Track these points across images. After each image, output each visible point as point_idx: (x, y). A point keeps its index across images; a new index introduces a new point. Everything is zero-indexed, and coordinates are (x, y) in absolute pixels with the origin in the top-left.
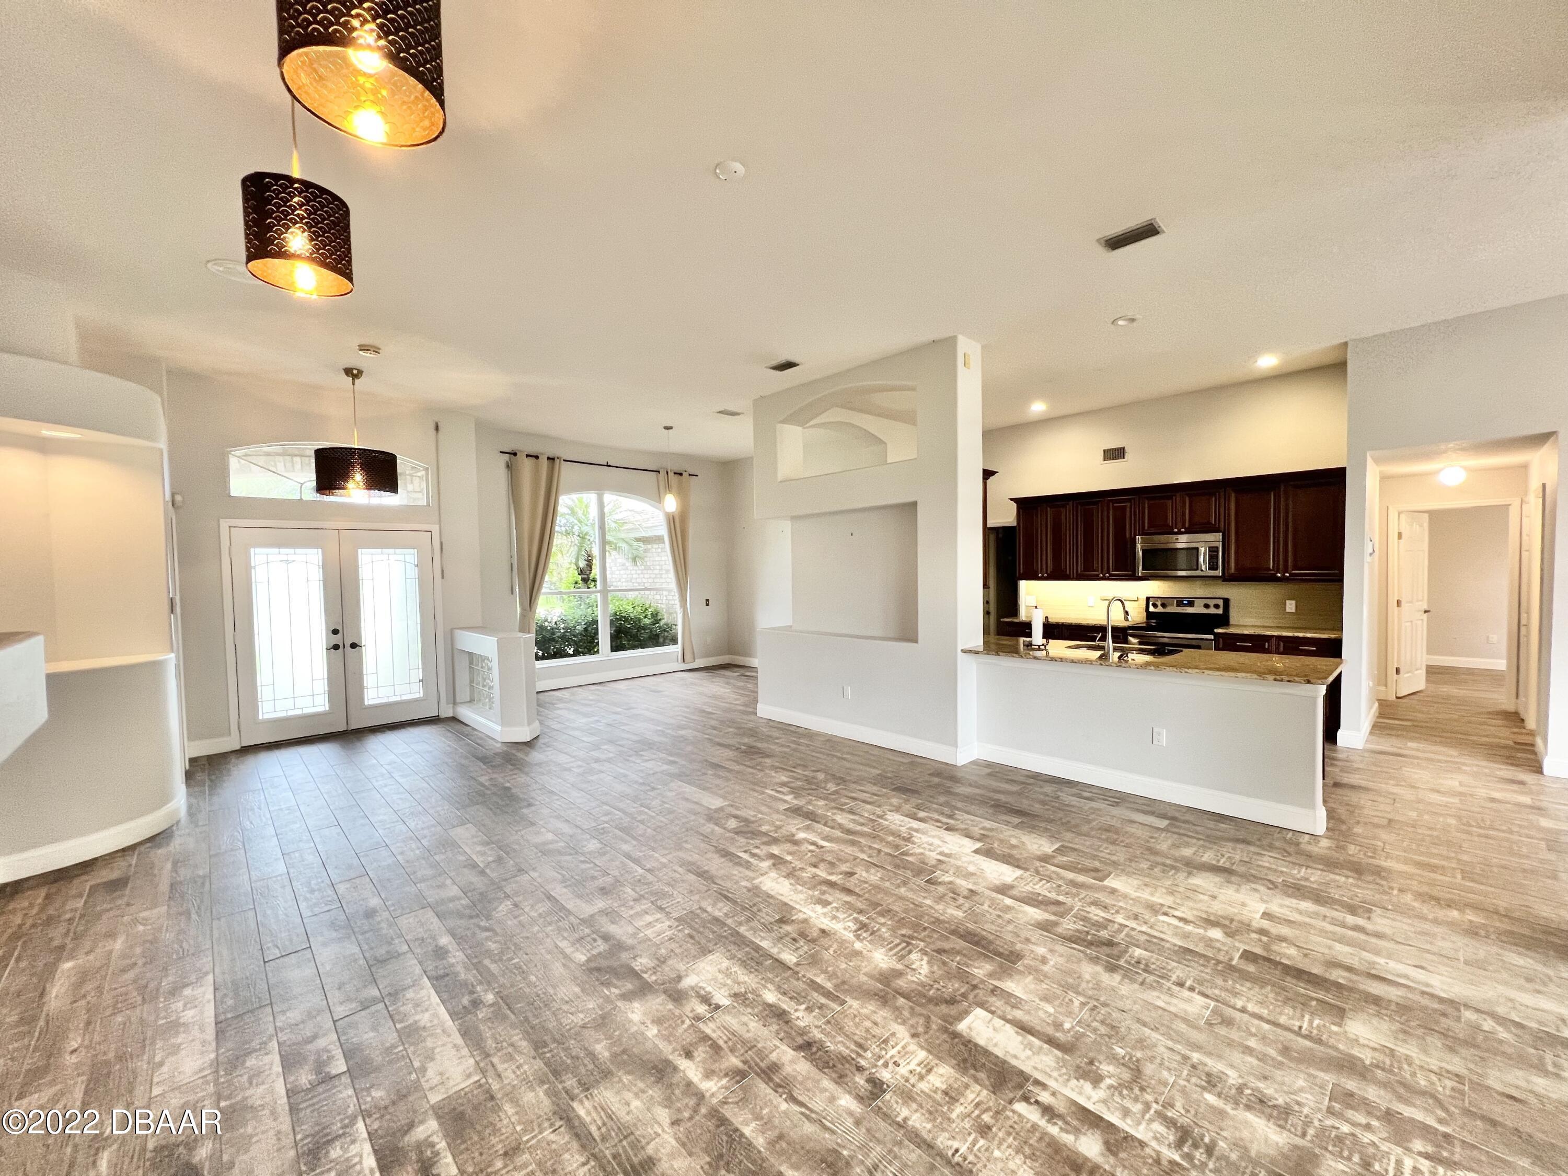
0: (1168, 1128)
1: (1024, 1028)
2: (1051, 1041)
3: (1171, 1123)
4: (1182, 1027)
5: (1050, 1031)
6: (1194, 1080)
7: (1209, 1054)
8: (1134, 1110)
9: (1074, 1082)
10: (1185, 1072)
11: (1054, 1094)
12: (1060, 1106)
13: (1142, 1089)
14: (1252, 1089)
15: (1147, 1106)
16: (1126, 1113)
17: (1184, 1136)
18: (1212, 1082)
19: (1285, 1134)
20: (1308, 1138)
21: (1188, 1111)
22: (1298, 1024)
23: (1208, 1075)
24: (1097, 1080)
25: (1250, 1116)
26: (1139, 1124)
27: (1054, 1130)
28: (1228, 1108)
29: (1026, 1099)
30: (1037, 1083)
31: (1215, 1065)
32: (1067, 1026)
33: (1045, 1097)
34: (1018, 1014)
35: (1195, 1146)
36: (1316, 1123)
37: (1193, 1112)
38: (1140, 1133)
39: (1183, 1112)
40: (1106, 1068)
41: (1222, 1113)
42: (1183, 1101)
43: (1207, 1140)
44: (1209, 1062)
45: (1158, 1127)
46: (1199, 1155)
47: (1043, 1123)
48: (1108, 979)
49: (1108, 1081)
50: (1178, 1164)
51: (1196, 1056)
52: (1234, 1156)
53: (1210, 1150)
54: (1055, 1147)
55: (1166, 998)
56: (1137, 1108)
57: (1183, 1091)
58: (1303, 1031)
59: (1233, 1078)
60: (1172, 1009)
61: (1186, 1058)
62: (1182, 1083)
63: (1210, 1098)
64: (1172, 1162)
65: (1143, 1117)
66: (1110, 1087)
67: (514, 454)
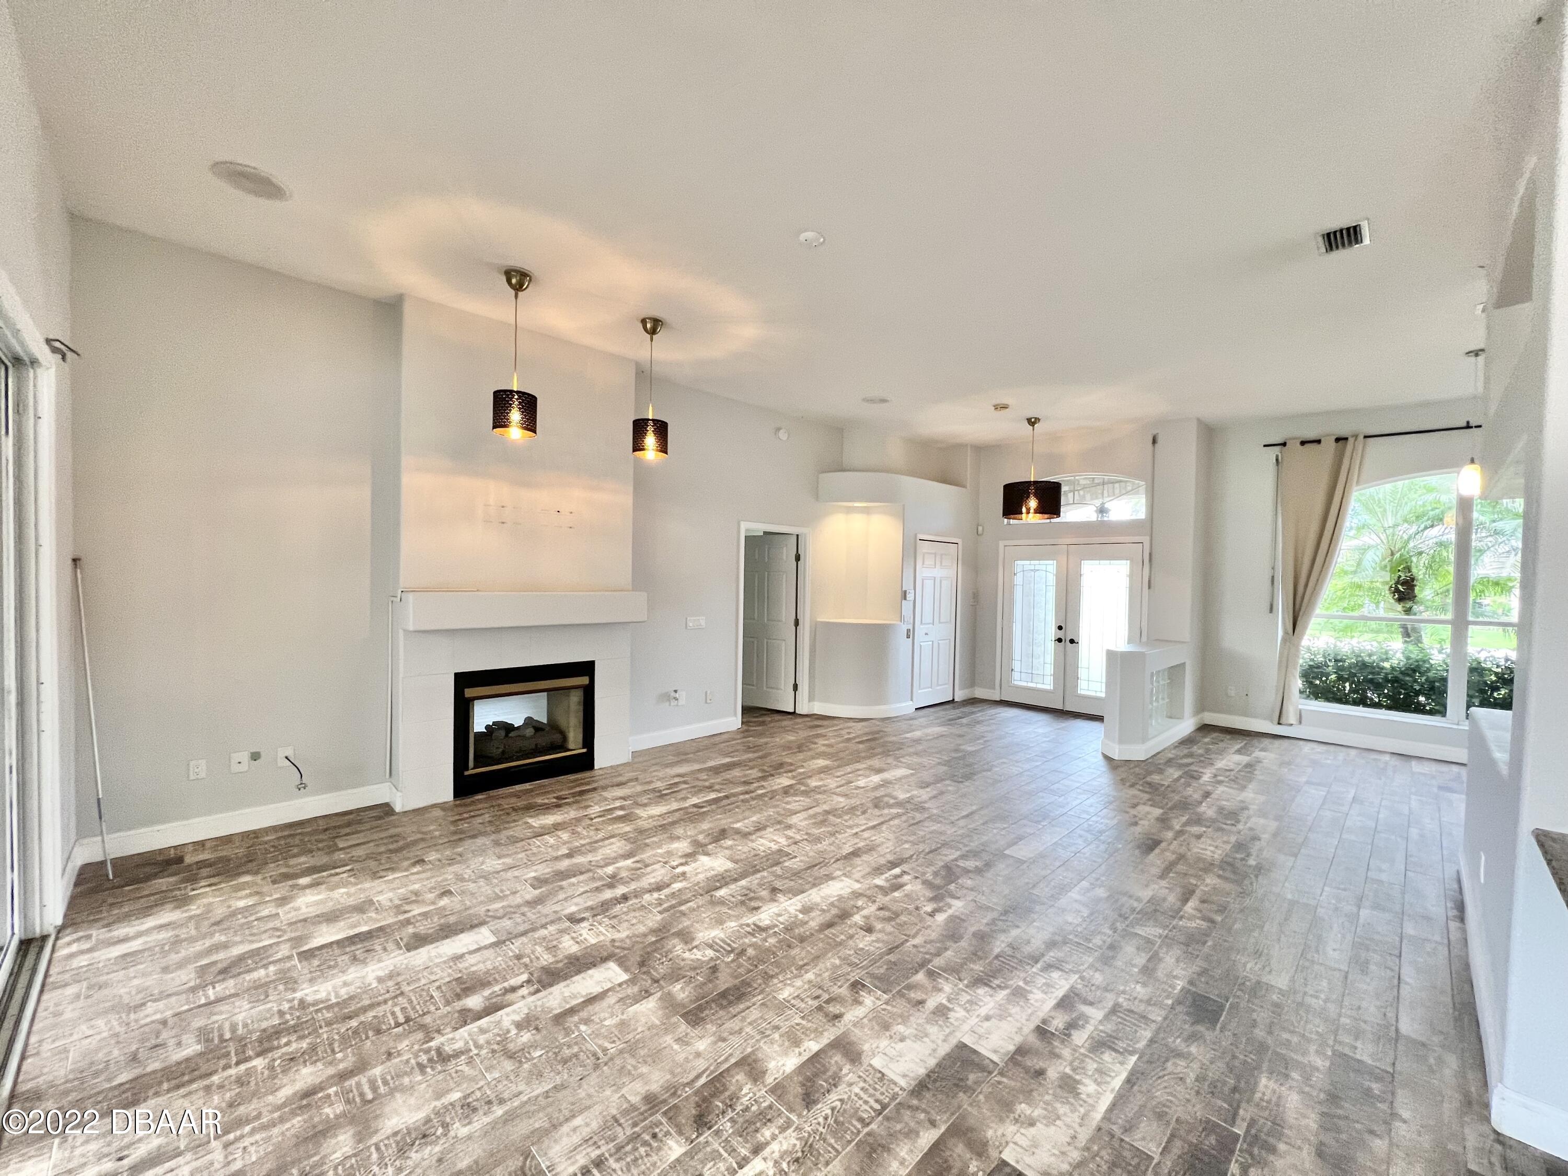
0: (454, 1050)
1: (592, 1000)
2: (572, 1011)
3: (457, 1054)
4: (539, 1122)
5: (584, 1014)
6: (478, 1094)
7: (494, 1125)
8: (481, 1037)
9: (526, 1011)
10: (489, 1092)
11: (523, 997)
12: (510, 997)
13: (494, 1051)
14: (438, 1138)
15: (477, 1046)
16: (482, 1031)
17: (443, 1058)
18: (468, 1108)
19: (389, 1132)
20: (373, 1149)
21: (457, 1072)
23: (475, 1110)
24: (519, 1026)
25: (421, 1115)
26: (469, 1035)
27: (497, 988)
28: (438, 1104)
29: (529, 981)
30: (538, 991)
31: (480, 1121)
32: (583, 1028)
33: (524, 991)
34: (612, 999)
35: (430, 1060)
37: (454, 1075)
38: (463, 1032)
39: (459, 1068)
40: (526, 1037)
41: (439, 1095)
42: (466, 1074)
43: (429, 1070)
44: (486, 1120)
45: (459, 1045)
46: (424, 1058)
47: (506, 985)
48: (634, 1092)
49: (514, 1032)
50: (427, 1042)
51: (499, 1111)
52: (406, 1080)
53: (421, 1067)
54: (488, 984)
55: (586, 1132)
56: (482, 1040)
57: (473, 1079)
59: (460, 1130)
60: (565, 1129)
61: (501, 1101)
62: (482, 1083)
63: (456, 1096)
64: (432, 1039)
65: (472, 1039)
66: (508, 1031)
67: (1284, 444)
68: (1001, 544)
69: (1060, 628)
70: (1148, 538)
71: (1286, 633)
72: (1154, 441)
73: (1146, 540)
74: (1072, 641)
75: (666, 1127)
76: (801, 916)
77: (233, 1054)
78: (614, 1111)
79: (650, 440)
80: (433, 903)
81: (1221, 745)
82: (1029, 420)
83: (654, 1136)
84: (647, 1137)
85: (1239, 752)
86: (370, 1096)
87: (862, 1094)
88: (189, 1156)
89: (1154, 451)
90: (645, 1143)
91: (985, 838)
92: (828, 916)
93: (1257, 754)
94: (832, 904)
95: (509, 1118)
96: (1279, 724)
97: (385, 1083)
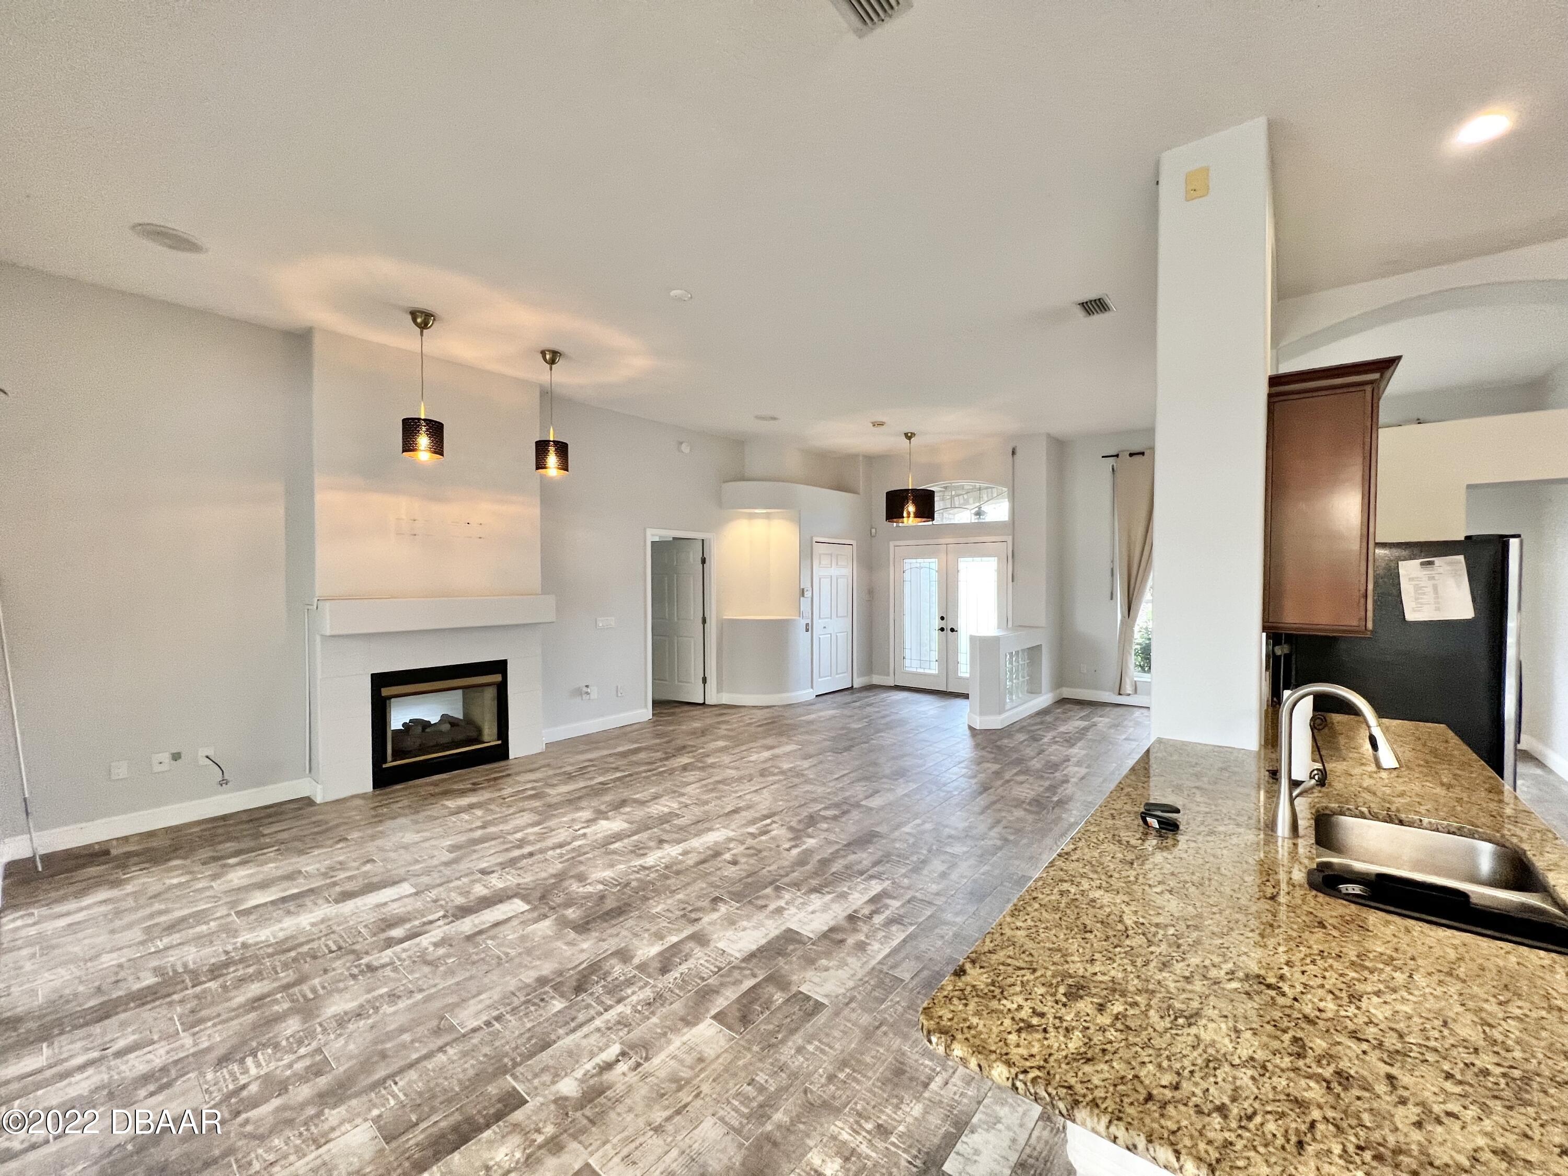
0: (381, 964)
1: (497, 924)
2: (480, 932)
3: (383, 966)
4: (450, 1000)
5: (491, 933)
6: (402, 988)
7: (415, 1005)
9: (442, 935)
10: (410, 986)
11: (440, 927)
12: (427, 927)
13: (414, 962)
14: (370, 1015)
15: (400, 959)
16: (404, 950)
17: (371, 968)
18: (393, 997)
19: (329, 1015)
20: (317, 1026)
21: (383, 976)
22: (401, 1084)
23: (399, 997)
24: (436, 945)
25: (354, 1004)
26: (394, 953)
27: (417, 923)
28: (369, 996)
29: (444, 916)
30: (453, 922)
31: (402, 1004)
32: (489, 942)
33: (440, 923)
34: (515, 922)
35: (362, 972)
36: (320, 1036)
37: (381, 978)
38: (389, 952)
39: (385, 974)
40: (441, 951)
41: (369, 991)
42: (391, 977)
43: (360, 977)
44: (410, 1002)
45: (387, 960)
46: (355, 971)
47: (425, 920)
48: (529, 977)
49: (431, 949)
50: (358, 961)
51: (419, 997)
52: (341, 985)
53: (354, 977)
54: (409, 920)
55: (488, 1002)
56: (404, 955)
57: (399, 980)
58: (390, 1082)
59: (387, 1009)
60: (472, 1002)
61: (421, 990)
62: (404, 982)
63: (384, 990)
64: (362, 958)
65: (396, 956)
66: (427, 949)
67: (1117, 456)
68: (892, 544)
69: (942, 618)
70: (1011, 537)
71: (1123, 617)
72: (1014, 453)
73: (1009, 539)
74: (952, 630)
75: (552, 994)
76: (680, 857)
77: (188, 981)
78: (512, 989)
79: (552, 459)
80: (358, 869)
81: (1070, 714)
82: (906, 435)
83: (542, 1000)
84: (537, 1001)
85: (1082, 718)
86: (311, 996)
87: (706, 964)
88: (163, 1043)
89: (1013, 461)
90: (534, 1004)
91: (848, 794)
92: (702, 857)
93: (1096, 719)
94: (708, 848)
95: (427, 1000)
96: (1120, 694)
97: (324, 988)
